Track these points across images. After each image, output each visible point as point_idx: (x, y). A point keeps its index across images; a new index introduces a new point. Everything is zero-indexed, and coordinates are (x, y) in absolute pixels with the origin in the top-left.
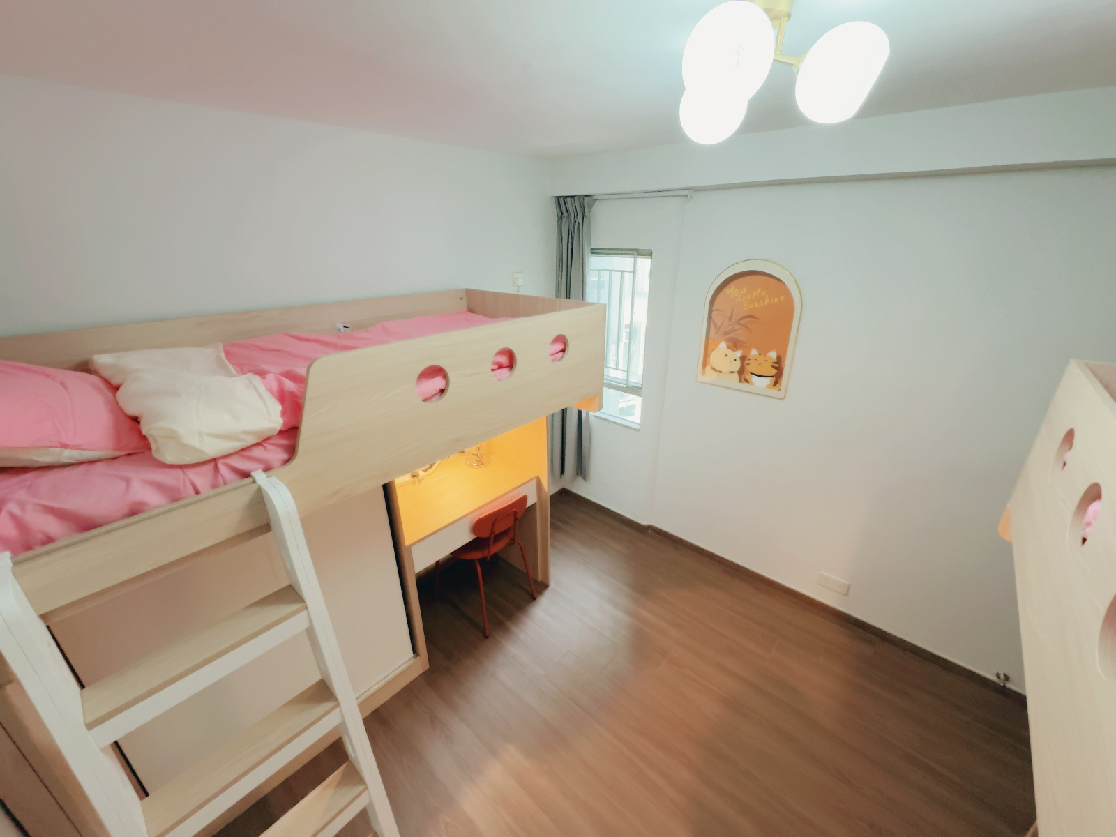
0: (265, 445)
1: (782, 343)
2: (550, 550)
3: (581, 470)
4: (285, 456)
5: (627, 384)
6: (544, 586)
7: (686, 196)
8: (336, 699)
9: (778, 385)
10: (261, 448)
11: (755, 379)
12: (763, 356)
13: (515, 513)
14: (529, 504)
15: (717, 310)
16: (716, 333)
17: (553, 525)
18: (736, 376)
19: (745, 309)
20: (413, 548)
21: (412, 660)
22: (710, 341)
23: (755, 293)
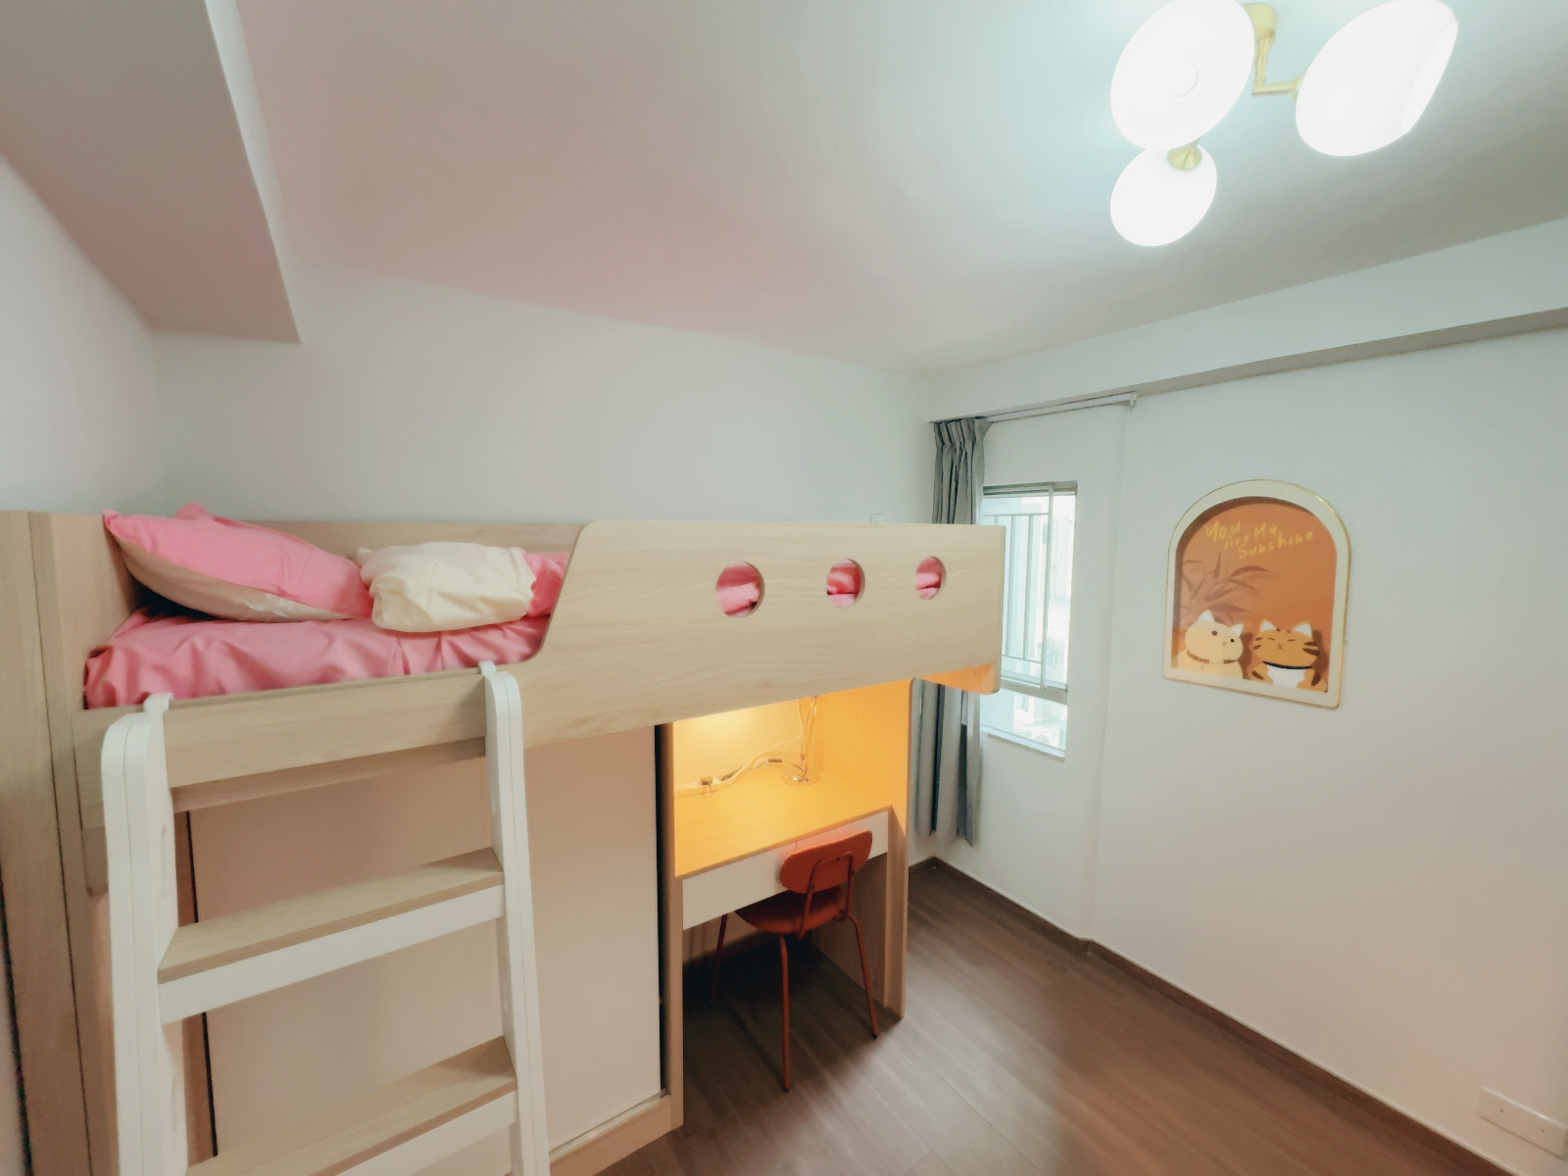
0: (505, 629)
1: (1320, 609)
2: (906, 956)
3: (965, 826)
4: (525, 649)
5: (1042, 684)
6: (893, 1017)
7: (1126, 403)
8: (514, 1074)
9: (1322, 682)
10: (499, 632)
11: (1272, 672)
12: (1283, 632)
13: (851, 858)
14: (874, 853)
15: (1189, 561)
16: (1192, 598)
17: (912, 915)
18: (1237, 666)
19: (1241, 557)
20: (686, 884)
21: (658, 1101)
22: (1183, 611)
23: (1257, 532)
